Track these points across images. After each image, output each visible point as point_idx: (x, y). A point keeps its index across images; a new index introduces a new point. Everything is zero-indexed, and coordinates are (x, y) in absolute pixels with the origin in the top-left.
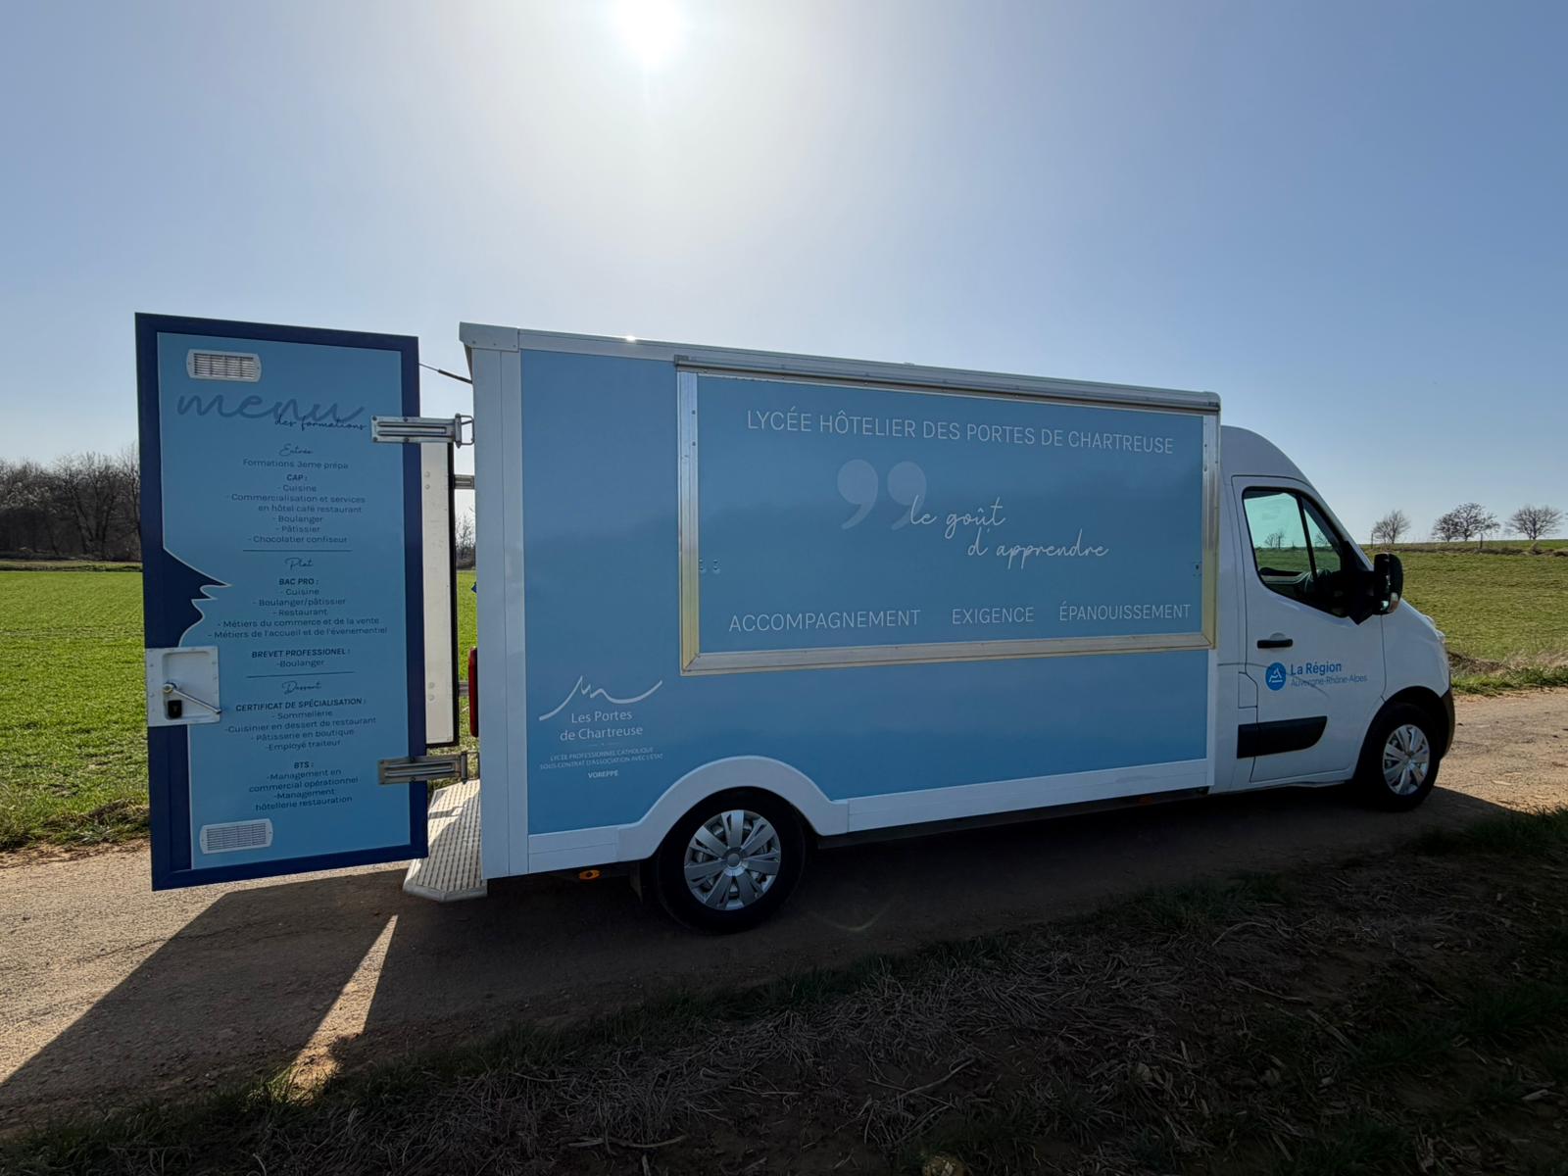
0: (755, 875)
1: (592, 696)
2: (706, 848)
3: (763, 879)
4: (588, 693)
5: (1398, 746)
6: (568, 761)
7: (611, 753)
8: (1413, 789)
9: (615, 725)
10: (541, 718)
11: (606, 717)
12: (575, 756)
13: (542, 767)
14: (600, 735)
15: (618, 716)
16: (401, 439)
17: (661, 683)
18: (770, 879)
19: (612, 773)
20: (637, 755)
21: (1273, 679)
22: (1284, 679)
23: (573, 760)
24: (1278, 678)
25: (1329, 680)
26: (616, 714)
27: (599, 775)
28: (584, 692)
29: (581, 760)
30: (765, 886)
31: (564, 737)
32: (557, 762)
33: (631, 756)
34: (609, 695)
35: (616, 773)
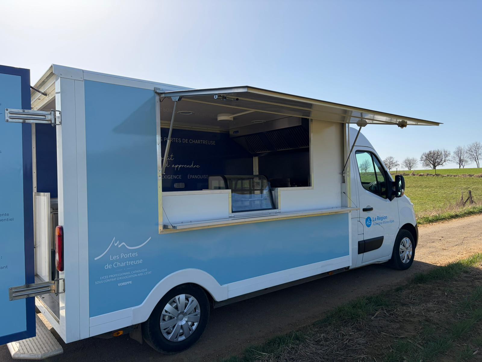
0: (190, 323)
1: (119, 246)
2: (169, 313)
3: (193, 325)
4: (118, 245)
5: (404, 246)
6: (109, 279)
7: (128, 273)
8: (408, 261)
9: (130, 259)
10: (96, 259)
11: (126, 256)
12: (112, 276)
13: (96, 283)
14: (123, 264)
15: (132, 255)
16: (21, 121)
17: (150, 238)
18: (196, 324)
19: (129, 282)
20: (140, 273)
21: (368, 223)
22: (371, 223)
23: (111, 278)
24: (369, 223)
25: (384, 222)
26: (130, 254)
27: (123, 284)
28: (116, 245)
29: (114, 278)
30: (194, 327)
31: (106, 267)
32: (103, 280)
33: (137, 274)
34: (128, 246)
35: (131, 282)
